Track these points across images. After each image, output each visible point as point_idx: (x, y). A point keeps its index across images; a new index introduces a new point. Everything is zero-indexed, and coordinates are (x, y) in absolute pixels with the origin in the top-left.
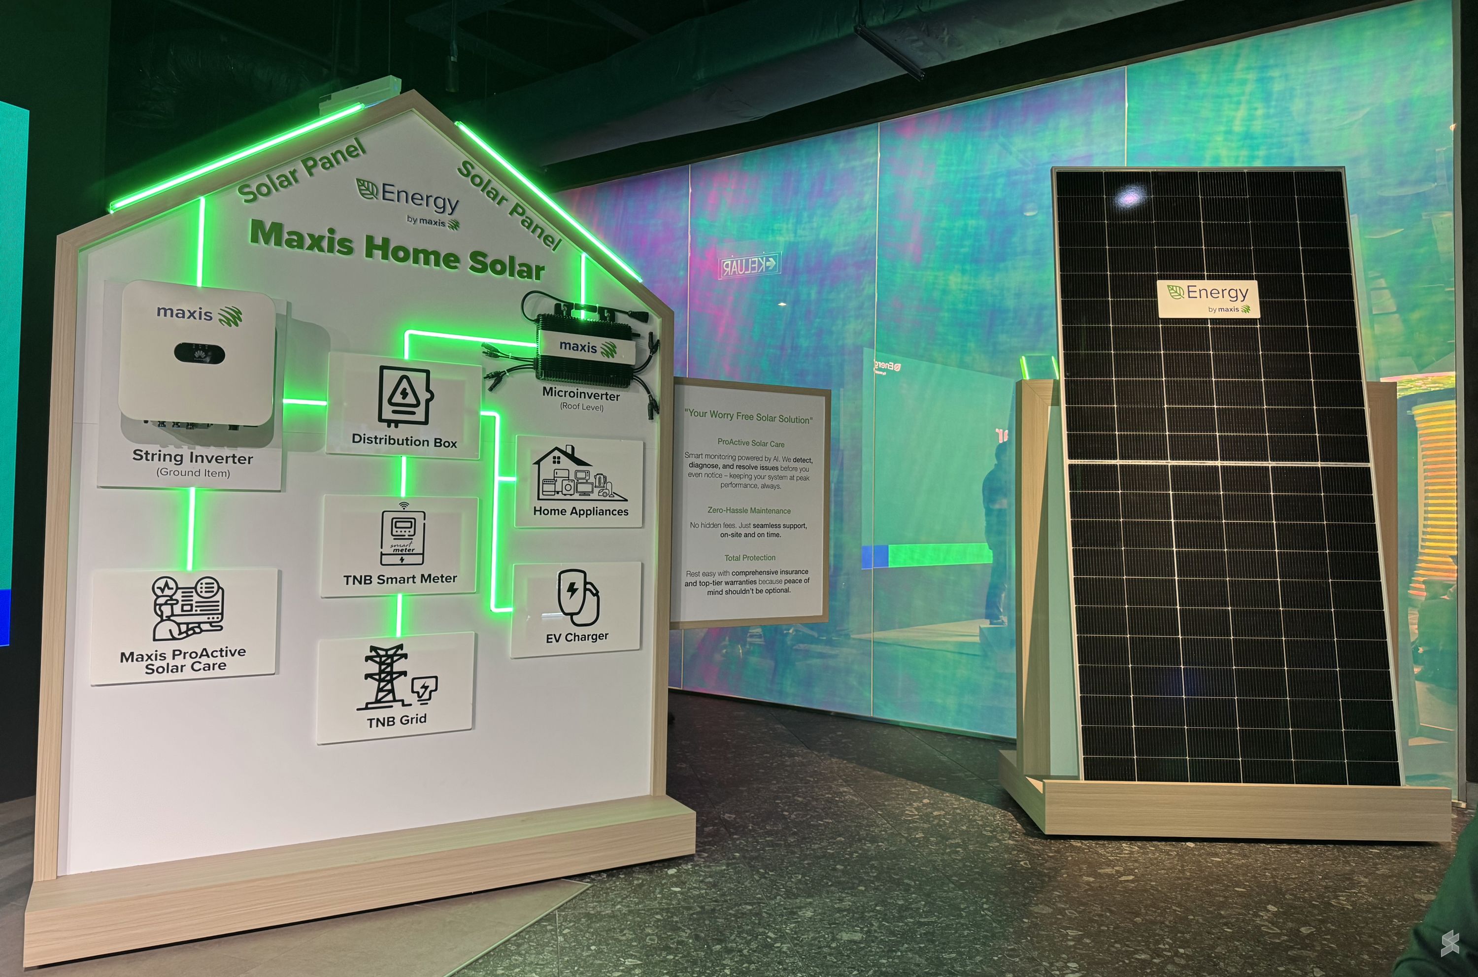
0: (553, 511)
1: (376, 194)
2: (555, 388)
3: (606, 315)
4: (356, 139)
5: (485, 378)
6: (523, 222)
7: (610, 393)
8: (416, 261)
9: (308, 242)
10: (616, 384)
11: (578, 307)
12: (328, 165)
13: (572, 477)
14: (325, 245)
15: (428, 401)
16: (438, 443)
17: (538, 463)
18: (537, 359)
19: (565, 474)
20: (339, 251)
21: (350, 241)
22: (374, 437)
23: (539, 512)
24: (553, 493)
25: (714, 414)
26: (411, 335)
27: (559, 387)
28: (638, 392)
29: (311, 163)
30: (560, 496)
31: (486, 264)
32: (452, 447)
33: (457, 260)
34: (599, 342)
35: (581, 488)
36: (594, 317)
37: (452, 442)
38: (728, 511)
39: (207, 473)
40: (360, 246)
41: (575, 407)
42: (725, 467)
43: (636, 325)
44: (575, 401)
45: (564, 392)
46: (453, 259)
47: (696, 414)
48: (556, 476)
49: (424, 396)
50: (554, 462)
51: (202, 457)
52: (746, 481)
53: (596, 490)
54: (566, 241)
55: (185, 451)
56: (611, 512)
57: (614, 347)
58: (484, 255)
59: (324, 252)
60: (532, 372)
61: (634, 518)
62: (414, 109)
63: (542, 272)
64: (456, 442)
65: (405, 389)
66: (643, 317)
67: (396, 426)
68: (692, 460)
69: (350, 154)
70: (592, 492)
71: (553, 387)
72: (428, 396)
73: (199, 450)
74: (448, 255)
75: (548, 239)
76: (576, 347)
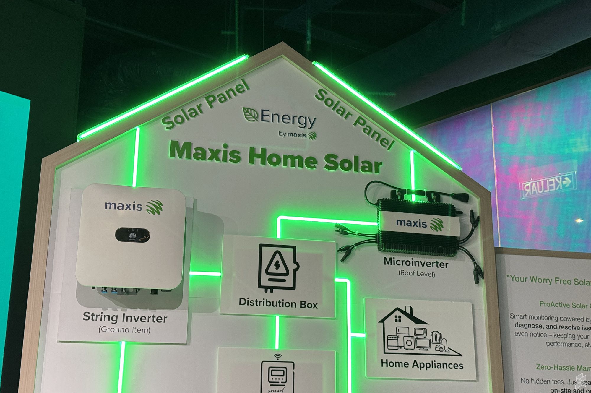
0: (397, 364)
1: (257, 117)
2: (394, 258)
3: (433, 198)
4: (243, 80)
5: (338, 251)
6: (364, 130)
7: (439, 262)
8: (285, 164)
9: (209, 154)
10: (445, 253)
11: (410, 192)
12: (223, 99)
13: (412, 334)
14: (221, 156)
15: (295, 271)
16: (303, 304)
17: (383, 321)
18: (379, 234)
19: (406, 331)
20: (231, 160)
21: (239, 153)
22: (255, 300)
23: (386, 364)
24: (397, 348)
25: (534, 279)
26: (281, 220)
27: (398, 257)
28: (464, 260)
29: (211, 99)
30: (402, 350)
31: (337, 163)
32: (314, 308)
33: (315, 161)
34: (428, 218)
35: (421, 343)
36: (423, 200)
37: (314, 304)
38: (556, 368)
39: (134, 330)
40: (246, 156)
41: (411, 274)
42: (548, 327)
43: (459, 205)
44: (411, 268)
45: (401, 261)
46: (312, 161)
47: (517, 279)
48: (398, 332)
49: (292, 267)
50: (396, 321)
51: (131, 317)
52: (569, 340)
53: (433, 346)
54: (398, 141)
55: (119, 313)
56: (448, 366)
57: (441, 222)
58: (336, 157)
59: (220, 160)
60: (374, 243)
61: (469, 373)
62: (283, 56)
63: (380, 167)
64: (317, 304)
65: (278, 262)
66: (464, 198)
67: (272, 292)
68: (516, 320)
69: (238, 90)
70: (430, 347)
71: (392, 257)
72: (295, 266)
73: (130, 312)
74: (309, 158)
75: (384, 141)
76: (409, 224)
